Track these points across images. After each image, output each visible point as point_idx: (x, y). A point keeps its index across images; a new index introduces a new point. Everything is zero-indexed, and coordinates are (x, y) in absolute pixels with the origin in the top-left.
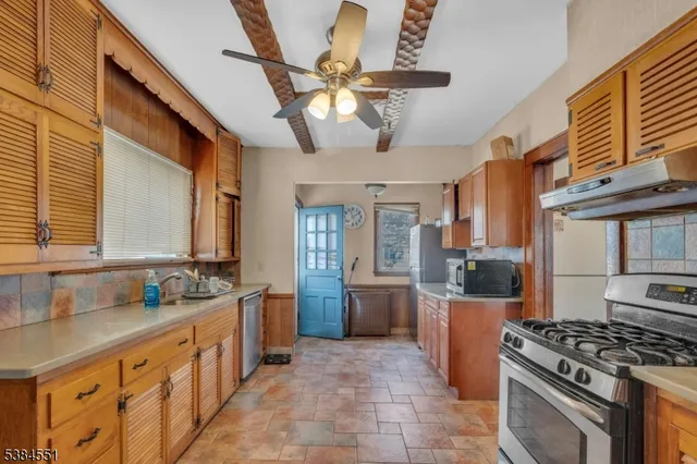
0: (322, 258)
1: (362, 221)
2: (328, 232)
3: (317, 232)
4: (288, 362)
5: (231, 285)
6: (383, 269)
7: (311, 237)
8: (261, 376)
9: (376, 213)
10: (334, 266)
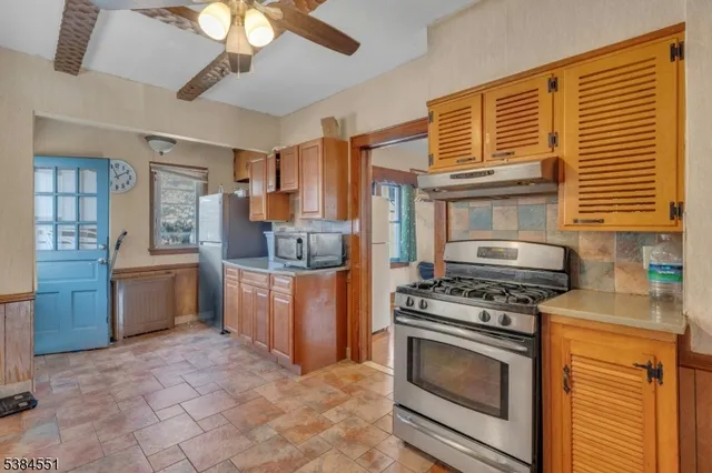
0: (67, 234)
1: (132, 182)
2: (80, 196)
3: (56, 195)
6: (161, 243)
9: (152, 175)
10: (92, 244)
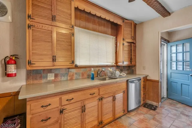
0: (180, 65)
2: (184, 52)
3: (177, 53)
4: (155, 109)
5: (125, 75)
7: (174, 55)
8: (139, 112)
10: (188, 69)
